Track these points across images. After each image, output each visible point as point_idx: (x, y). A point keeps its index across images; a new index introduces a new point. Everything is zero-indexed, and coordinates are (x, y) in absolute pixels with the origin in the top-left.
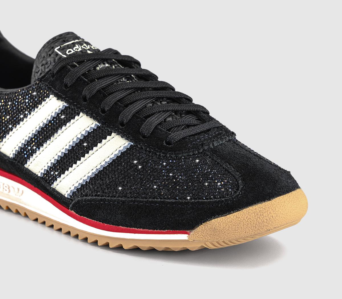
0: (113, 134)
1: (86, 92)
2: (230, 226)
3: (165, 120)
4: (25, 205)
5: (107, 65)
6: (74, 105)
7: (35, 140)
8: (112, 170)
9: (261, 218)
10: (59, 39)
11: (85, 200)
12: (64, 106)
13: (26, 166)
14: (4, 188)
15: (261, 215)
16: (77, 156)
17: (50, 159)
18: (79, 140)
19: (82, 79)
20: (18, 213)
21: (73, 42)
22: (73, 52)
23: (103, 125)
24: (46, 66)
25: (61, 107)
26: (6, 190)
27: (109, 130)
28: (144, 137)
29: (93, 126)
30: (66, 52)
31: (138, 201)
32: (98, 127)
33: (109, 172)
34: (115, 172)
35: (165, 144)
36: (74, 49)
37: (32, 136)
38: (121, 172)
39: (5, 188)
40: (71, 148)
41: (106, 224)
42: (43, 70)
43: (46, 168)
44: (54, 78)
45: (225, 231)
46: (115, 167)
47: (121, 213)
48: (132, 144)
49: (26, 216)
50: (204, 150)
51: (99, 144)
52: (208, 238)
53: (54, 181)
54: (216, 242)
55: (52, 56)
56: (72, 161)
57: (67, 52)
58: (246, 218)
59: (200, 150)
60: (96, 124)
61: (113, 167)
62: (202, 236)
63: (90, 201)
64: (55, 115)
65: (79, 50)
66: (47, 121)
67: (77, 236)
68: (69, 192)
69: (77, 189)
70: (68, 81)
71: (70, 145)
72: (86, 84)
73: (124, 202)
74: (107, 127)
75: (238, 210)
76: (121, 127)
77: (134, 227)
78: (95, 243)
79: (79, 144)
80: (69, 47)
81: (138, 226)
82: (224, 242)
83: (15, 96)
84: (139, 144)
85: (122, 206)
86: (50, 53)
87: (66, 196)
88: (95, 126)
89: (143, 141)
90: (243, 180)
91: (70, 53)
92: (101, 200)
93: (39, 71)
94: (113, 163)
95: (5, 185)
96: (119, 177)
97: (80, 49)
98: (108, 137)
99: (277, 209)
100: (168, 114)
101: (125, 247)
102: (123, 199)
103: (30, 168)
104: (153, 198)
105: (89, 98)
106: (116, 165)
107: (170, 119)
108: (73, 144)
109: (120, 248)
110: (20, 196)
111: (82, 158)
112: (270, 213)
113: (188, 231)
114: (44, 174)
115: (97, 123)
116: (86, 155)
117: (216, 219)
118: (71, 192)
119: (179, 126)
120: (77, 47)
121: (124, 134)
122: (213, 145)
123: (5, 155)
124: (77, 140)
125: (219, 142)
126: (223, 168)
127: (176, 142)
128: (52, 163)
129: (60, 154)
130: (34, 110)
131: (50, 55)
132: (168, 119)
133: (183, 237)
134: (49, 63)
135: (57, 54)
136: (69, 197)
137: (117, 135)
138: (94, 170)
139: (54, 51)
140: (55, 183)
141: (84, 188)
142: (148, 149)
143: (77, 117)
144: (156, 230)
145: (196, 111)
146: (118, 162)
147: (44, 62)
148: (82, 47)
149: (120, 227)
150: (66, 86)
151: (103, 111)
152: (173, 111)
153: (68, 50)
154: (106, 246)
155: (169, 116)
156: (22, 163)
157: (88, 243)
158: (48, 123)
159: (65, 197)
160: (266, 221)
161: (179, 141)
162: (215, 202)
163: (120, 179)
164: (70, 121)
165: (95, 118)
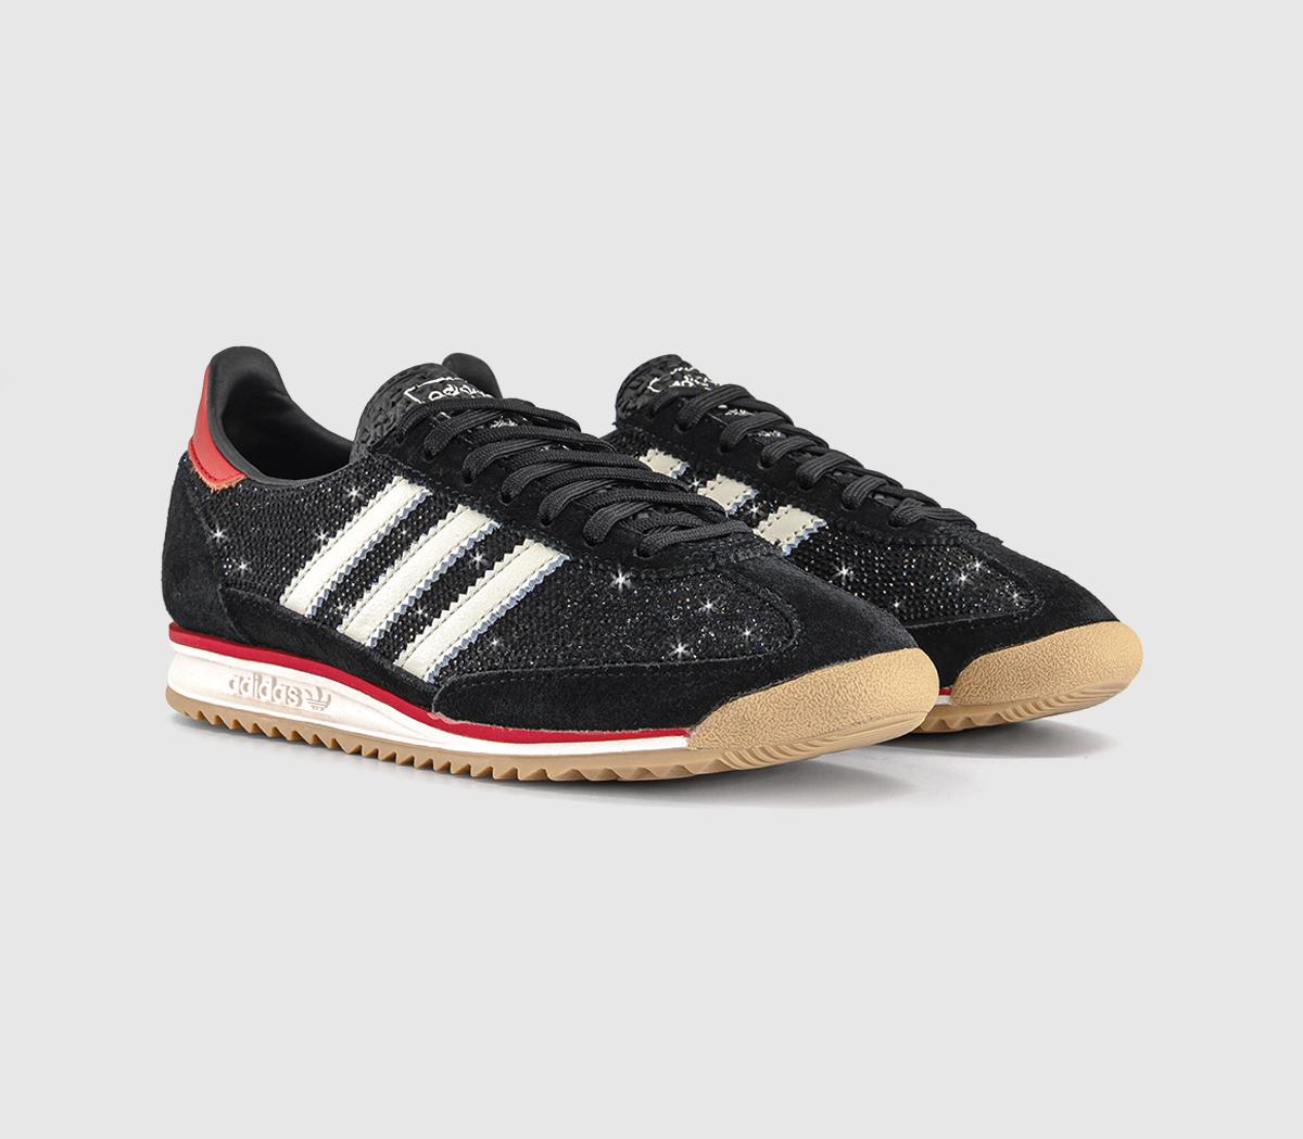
0: (527, 541)
1: (471, 463)
2: (777, 711)
3: (635, 516)
4: (334, 722)
5: (512, 424)
6: (445, 492)
7: (360, 572)
8: (524, 616)
9: (842, 694)
10: (412, 375)
11: (467, 681)
12: (423, 494)
13: (340, 629)
14: (288, 697)
15: (840, 687)
16: (450, 595)
17: (391, 607)
18: (455, 561)
19: (460, 441)
20: (318, 743)
21: (443, 379)
22: (441, 396)
23: (505, 525)
24: (385, 426)
25: (417, 498)
26: (292, 701)
27: (519, 533)
28: (592, 543)
29: (485, 528)
30: (428, 395)
31: (579, 671)
32: (496, 531)
33: (519, 620)
34: (530, 618)
35: (635, 555)
36: (445, 391)
37: (354, 563)
38: (543, 617)
39: (292, 696)
40: (437, 579)
41: (511, 729)
42: (379, 435)
43: (383, 627)
44: (403, 443)
45: (766, 721)
46: (531, 610)
47: (543, 699)
48: (568, 558)
49: (337, 747)
50: (717, 565)
51: (496, 563)
52: (729, 740)
53: (399, 653)
54: (748, 750)
55: (398, 405)
56: (439, 606)
57: (430, 397)
58: (811, 693)
59: (709, 565)
60: (491, 525)
61: (527, 608)
62: (717, 738)
63: (477, 680)
64: (404, 515)
65: (454, 394)
66: (387, 530)
67: (446, 769)
68: (432, 669)
69: (451, 662)
70: (432, 444)
71: (435, 573)
72: (468, 448)
73: (549, 675)
74: (514, 528)
75: (792, 678)
76: (543, 526)
77: (573, 729)
78: (487, 776)
79: (455, 569)
80: (433, 388)
81: (580, 724)
82: (763, 749)
83: (319, 489)
84: (583, 557)
85: (547, 685)
86: (394, 399)
87: (426, 679)
88: (489, 529)
89: (590, 551)
90: (802, 619)
91: (437, 398)
92: (502, 676)
93: (368, 438)
94: (528, 600)
95: (291, 689)
96: (538, 627)
97: (456, 393)
98: (517, 549)
99: (874, 676)
100: (641, 506)
101: (550, 776)
102: (549, 669)
103: (348, 633)
104: (613, 663)
105: (477, 476)
106: (534, 603)
107: (646, 516)
108: (442, 568)
109: (542, 781)
110: (323, 709)
111: (461, 596)
112: (860, 683)
113: (688, 729)
114: (378, 641)
115: (493, 522)
116: (470, 588)
117: (746, 698)
118: (436, 670)
119: (664, 527)
120: (451, 389)
121: (550, 538)
122: (736, 558)
123: (295, 614)
124: (451, 560)
125: (748, 554)
126: (759, 598)
127: (659, 551)
128: (395, 614)
129: (413, 593)
130: (359, 511)
131: (394, 404)
132: (640, 516)
133: (677, 742)
134: (392, 419)
135: (409, 402)
136: (432, 681)
137: (536, 542)
138: (487, 618)
139: (402, 395)
140: (403, 655)
141: (464, 656)
142: (601, 566)
143: (450, 514)
144: (617, 732)
145: (699, 506)
146: (538, 596)
147: (380, 419)
148: (461, 389)
149: (542, 730)
150: (428, 455)
151: (506, 498)
152: (650, 502)
153: (433, 393)
154: (512, 779)
155: (642, 511)
156: (331, 625)
157: (474, 778)
158: (388, 533)
159: (423, 682)
160: (851, 699)
161: (665, 548)
162: (744, 661)
163: (541, 631)
164: (436, 523)
165: (490, 514)
